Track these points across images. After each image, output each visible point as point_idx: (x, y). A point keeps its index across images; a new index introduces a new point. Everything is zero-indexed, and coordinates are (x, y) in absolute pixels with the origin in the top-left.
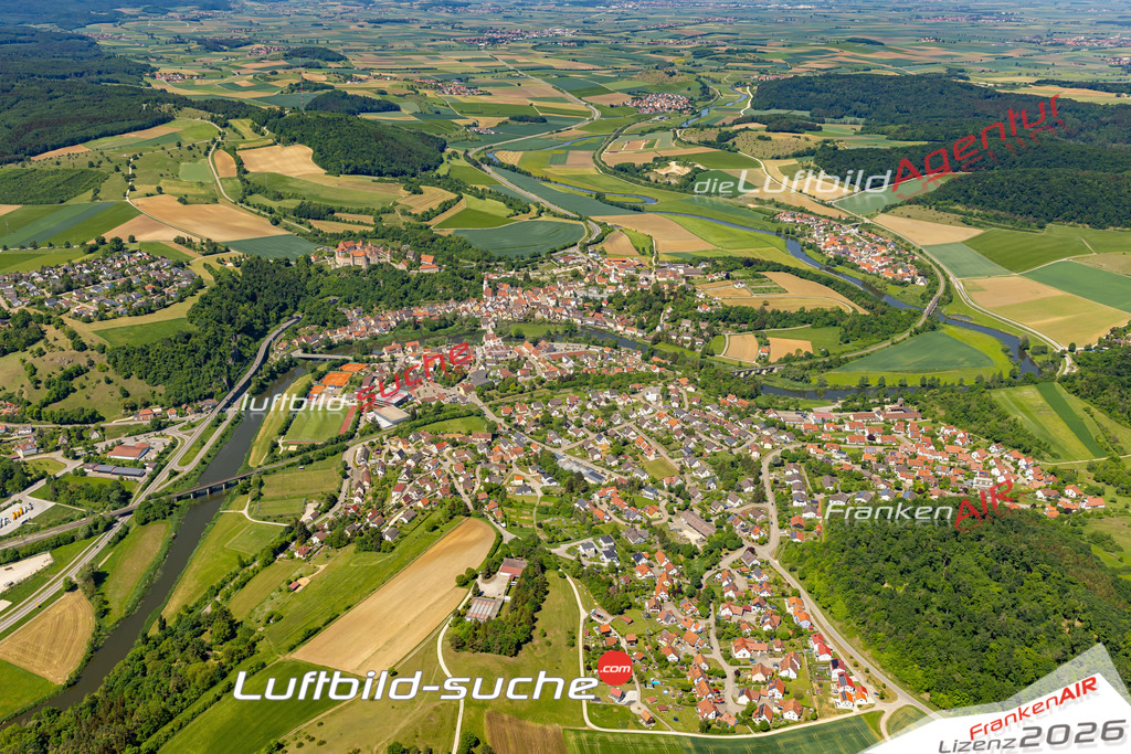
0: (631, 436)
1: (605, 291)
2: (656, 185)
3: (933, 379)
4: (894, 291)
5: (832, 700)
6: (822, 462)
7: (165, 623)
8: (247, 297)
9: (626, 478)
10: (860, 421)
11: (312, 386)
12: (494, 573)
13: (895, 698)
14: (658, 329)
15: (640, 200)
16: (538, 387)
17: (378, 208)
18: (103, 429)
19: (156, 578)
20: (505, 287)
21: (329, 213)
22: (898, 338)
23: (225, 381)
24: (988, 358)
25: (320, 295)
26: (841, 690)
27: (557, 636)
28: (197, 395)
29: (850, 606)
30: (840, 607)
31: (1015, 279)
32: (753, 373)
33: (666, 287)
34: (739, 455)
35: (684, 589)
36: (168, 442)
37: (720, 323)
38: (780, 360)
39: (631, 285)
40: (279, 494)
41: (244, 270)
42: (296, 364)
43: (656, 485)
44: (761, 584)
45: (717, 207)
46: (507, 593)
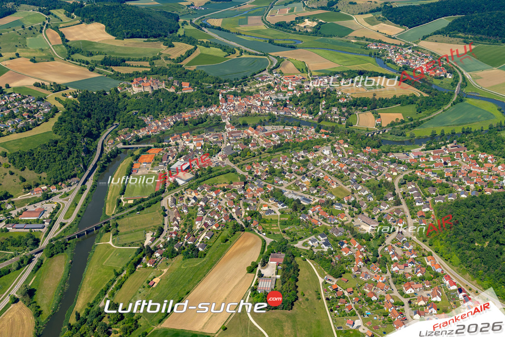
0: (321, 175)
1: (287, 95)
2: (300, 33)
3: (468, 128)
4: (437, 82)
6: (425, 180)
7: (79, 315)
8: (85, 115)
9: (324, 199)
10: (437, 155)
11: (133, 164)
12: (267, 263)
14: (320, 113)
15: (293, 42)
16: (263, 152)
17: (151, 57)
18: (13, 202)
19: (66, 289)
20: (231, 97)
21: (122, 62)
22: (446, 107)
23: (82, 166)
24: (492, 114)
25: (127, 110)
27: (310, 294)
28: (67, 176)
29: (460, 257)
30: (456, 259)
31: (495, 71)
32: (375, 134)
33: (320, 90)
34: (382, 181)
35: (370, 258)
36: (55, 206)
37: (352, 107)
38: (388, 125)
39: (301, 90)
40: (129, 230)
41: (80, 99)
42: (121, 152)
43: (341, 202)
44: (410, 251)
45: (335, 43)
46: (277, 274)
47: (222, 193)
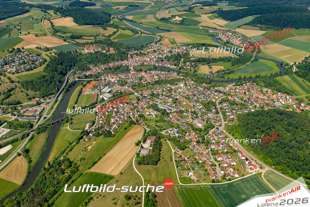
0: (178, 97)
1: (164, 55)
2: (173, 23)
3: (259, 75)
5: (247, 170)
6: (233, 101)
7: (50, 163)
8: (60, 63)
9: (178, 110)
10: (241, 88)
11: (82, 89)
12: (146, 141)
13: (265, 168)
14: (180, 65)
15: (169, 28)
16: (149, 85)
17: (95, 34)
18: (22, 106)
19: (44, 150)
20: (135, 56)
21: (80, 37)
22: (247, 64)
23: (57, 89)
24: (273, 68)
25: (81, 61)
26: (249, 167)
27: (167, 158)
28: (49, 94)
31: (276, 45)
32: (209, 76)
33: (181, 53)
34: (210, 101)
35: (200, 141)
36: (42, 108)
37: (197, 62)
38: (216, 72)
39: (171, 53)
40: (78, 122)
41: (58, 55)
42: (77, 83)
43: (187, 111)
44: (222, 138)
45: (191, 29)
46: (150, 147)
47: (126, 105)
